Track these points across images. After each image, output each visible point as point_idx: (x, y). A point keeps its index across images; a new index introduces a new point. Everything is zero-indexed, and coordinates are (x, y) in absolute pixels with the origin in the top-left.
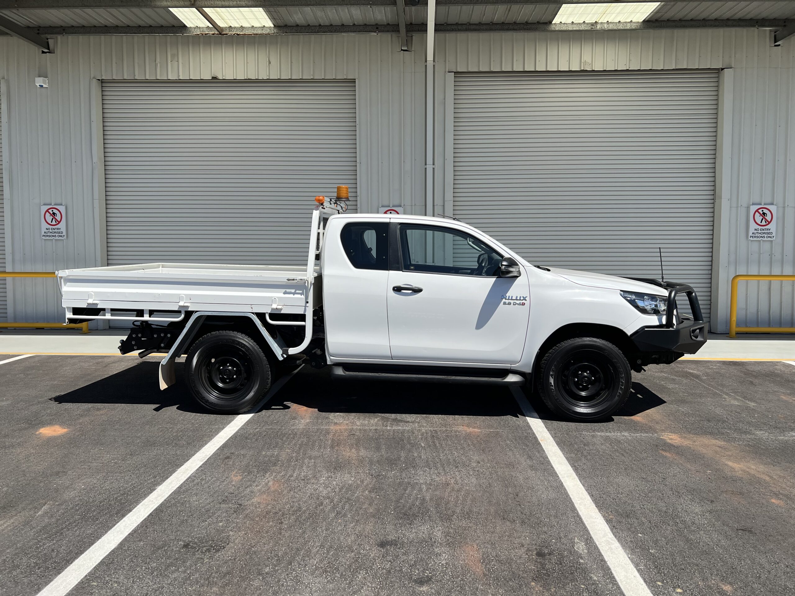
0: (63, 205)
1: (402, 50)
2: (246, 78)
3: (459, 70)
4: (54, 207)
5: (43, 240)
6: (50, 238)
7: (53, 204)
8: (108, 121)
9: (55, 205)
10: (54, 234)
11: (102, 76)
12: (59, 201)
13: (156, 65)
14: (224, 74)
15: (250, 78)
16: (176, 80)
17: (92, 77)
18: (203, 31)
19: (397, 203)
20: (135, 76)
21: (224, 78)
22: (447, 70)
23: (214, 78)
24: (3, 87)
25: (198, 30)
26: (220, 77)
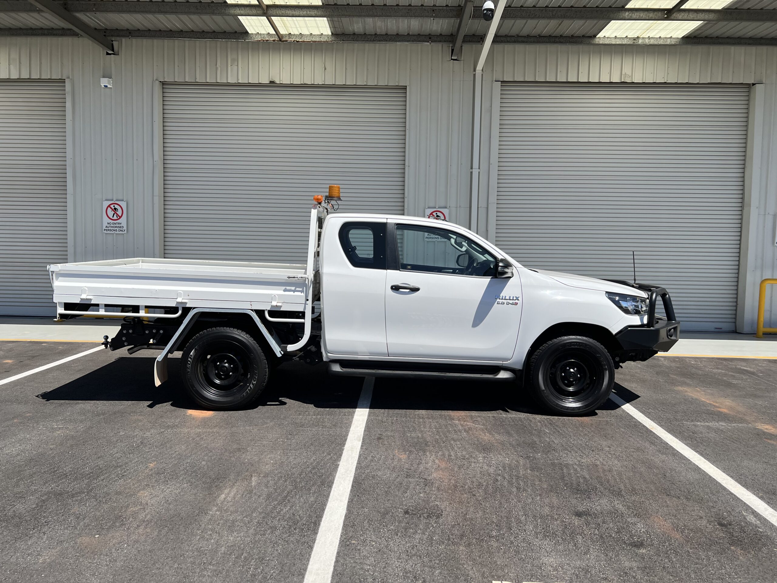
0: (124, 200)
1: (452, 59)
2: (302, 83)
3: (506, 79)
4: (116, 202)
5: (104, 234)
6: (111, 232)
7: (114, 200)
8: (168, 121)
9: (117, 200)
10: (115, 229)
11: (164, 78)
12: (121, 198)
13: (217, 69)
14: (281, 79)
15: (306, 83)
16: (235, 83)
17: (155, 79)
18: (264, 38)
19: (443, 205)
20: (196, 79)
21: (281, 82)
22: (494, 79)
23: (272, 82)
24: (68, 86)
25: (259, 37)
26: (278, 82)
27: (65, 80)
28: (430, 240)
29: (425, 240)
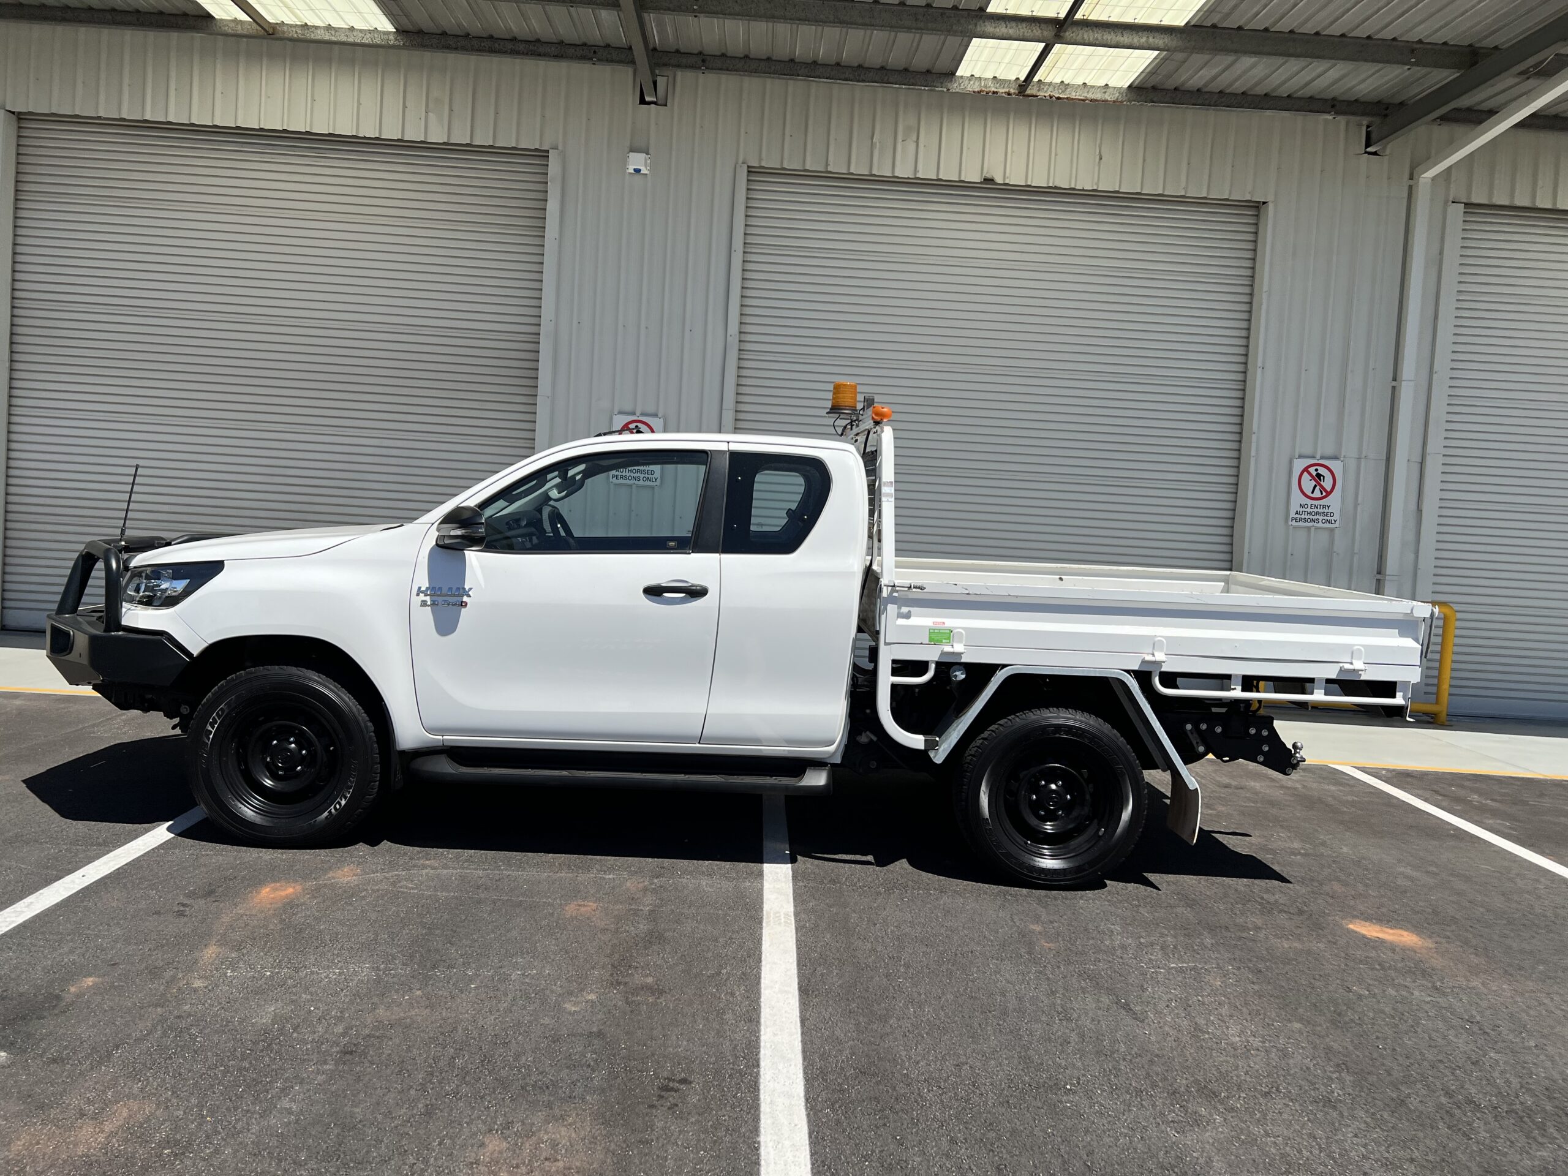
0: (660, 415)
1: (1366, 152)
2: (1051, 185)
3: (1475, 200)
4: (640, 418)
5: (612, 486)
6: (628, 482)
7: (638, 414)
9: (642, 414)
10: (636, 475)
11: (760, 160)
12: (651, 409)
13: (872, 146)
14: (1007, 175)
15: (1058, 185)
16: (908, 178)
17: (741, 160)
18: (985, 86)
19: (1329, 451)
20: (827, 165)
21: (1007, 182)
22: (1451, 199)
23: (989, 181)
24: (554, 166)
25: (977, 84)
26: (999, 180)
27: (548, 151)
28: (1301, 524)
29: (1290, 523)
